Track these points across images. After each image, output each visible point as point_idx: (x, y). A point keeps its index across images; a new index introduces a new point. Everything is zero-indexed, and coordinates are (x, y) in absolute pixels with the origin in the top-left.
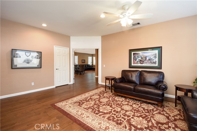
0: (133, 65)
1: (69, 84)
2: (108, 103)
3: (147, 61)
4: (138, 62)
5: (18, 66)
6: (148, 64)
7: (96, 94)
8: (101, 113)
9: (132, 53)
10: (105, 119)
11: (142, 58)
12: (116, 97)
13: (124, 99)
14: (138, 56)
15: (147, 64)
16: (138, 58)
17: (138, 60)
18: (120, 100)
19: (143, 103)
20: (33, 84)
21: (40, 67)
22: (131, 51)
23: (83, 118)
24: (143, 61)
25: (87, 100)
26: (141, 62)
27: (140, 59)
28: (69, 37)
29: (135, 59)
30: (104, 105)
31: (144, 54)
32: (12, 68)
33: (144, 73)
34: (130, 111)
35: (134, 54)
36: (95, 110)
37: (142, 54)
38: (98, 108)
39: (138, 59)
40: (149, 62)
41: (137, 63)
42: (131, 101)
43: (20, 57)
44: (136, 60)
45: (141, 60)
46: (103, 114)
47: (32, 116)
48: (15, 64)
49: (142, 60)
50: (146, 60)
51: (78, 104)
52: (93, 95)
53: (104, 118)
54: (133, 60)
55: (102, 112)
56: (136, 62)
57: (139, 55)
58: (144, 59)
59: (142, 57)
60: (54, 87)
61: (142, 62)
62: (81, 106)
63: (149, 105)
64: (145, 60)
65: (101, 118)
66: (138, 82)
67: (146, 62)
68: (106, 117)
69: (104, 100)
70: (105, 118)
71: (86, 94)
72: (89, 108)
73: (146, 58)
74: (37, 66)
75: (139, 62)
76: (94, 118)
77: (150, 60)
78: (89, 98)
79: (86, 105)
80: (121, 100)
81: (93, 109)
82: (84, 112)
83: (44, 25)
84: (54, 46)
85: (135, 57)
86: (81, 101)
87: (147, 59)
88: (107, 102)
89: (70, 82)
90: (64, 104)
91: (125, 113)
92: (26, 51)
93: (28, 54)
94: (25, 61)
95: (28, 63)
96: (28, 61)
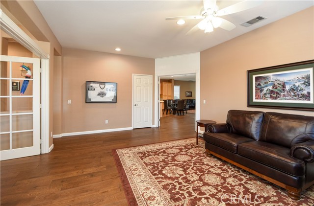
0: (254, 100)
1: (152, 126)
2: (185, 164)
3: (286, 93)
4: (265, 94)
5: (92, 100)
6: (290, 99)
7: (178, 146)
8: (161, 176)
9: (254, 77)
10: (160, 186)
11: (274, 86)
12: (208, 158)
13: (219, 163)
14: (266, 83)
15: (286, 99)
16: (267, 86)
17: (267, 90)
18: (210, 164)
19: (255, 180)
20: (107, 122)
21: (115, 101)
22: (250, 73)
23: (132, 175)
24: (277, 93)
25: (156, 153)
26: (272, 95)
27: (270, 88)
28: (153, 60)
29: (259, 89)
30: (177, 165)
31: (278, 78)
32: (86, 102)
33: (273, 117)
34: (213, 186)
35: (257, 79)
36: (156, 168)
37: (274, 78)
38: (163, 168)
39: (265, 89)
40: (292, 94)
41: (264, 96)
42: (230, 171)
43: (94, 90)
44: (261, 91)
45: (272, 92)
46: (162, 178)
47: (86, 158)
48: (89, 98)
49: (276, 90)
50: (284, 90)
51: (141, 155)
52: (172, 148)
53: (159, 184)
54: (256, 92)
55: (164, 175)
56: (261, 94)
57: (267, 81)
58: (280, 88)
59: (276, 83)
60: (131, 128)
61: (275, 96)
62: (142, 159)
63: (267, 186)
64: (281, 92)
65: (155, 182)
66: (257, 137)
67: (284, 96)
68: (163, 184)
69: (182, 158)
70: (161, 184)
71: (163, 145)
72: (150, 164)
73: (284, 86)
74: (111, 100)
75: (268, 96)
76: (145, 179)
77: (294, 90)
78: (162, 150)
79: (150, 159)
80: (213, 165)
81: (154, 167)
82: (140, 167)
83: (118, 50)
84: (133, 74)
85: (259, 85)
86: (149, 152)
87: (288, 87)
88: (185, 162)
89: (153, 124)
90: (126, 152)
91: (201, 186)
92: (101, 83)
93: (102, 86)
94: (99, 94)
95: (102, 96)
96: (102, 94)
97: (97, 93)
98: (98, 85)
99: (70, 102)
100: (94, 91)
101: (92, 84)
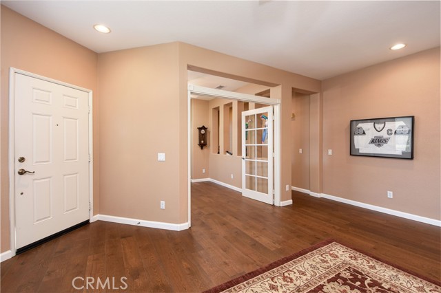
5: (362, 151)
20: (390, 194)
32: (351, 155)
43: (364, 133)
48: (356, 147)
74: (400, 154)
92: (375, 120)
93: (379, 126)
94: (373, 141)
95: (379, 145)
96: (378, 141)
97: (370, 140)
98: (370, 125)
99: (330, 152)
100: (364, 136)
101: (360, 125)
